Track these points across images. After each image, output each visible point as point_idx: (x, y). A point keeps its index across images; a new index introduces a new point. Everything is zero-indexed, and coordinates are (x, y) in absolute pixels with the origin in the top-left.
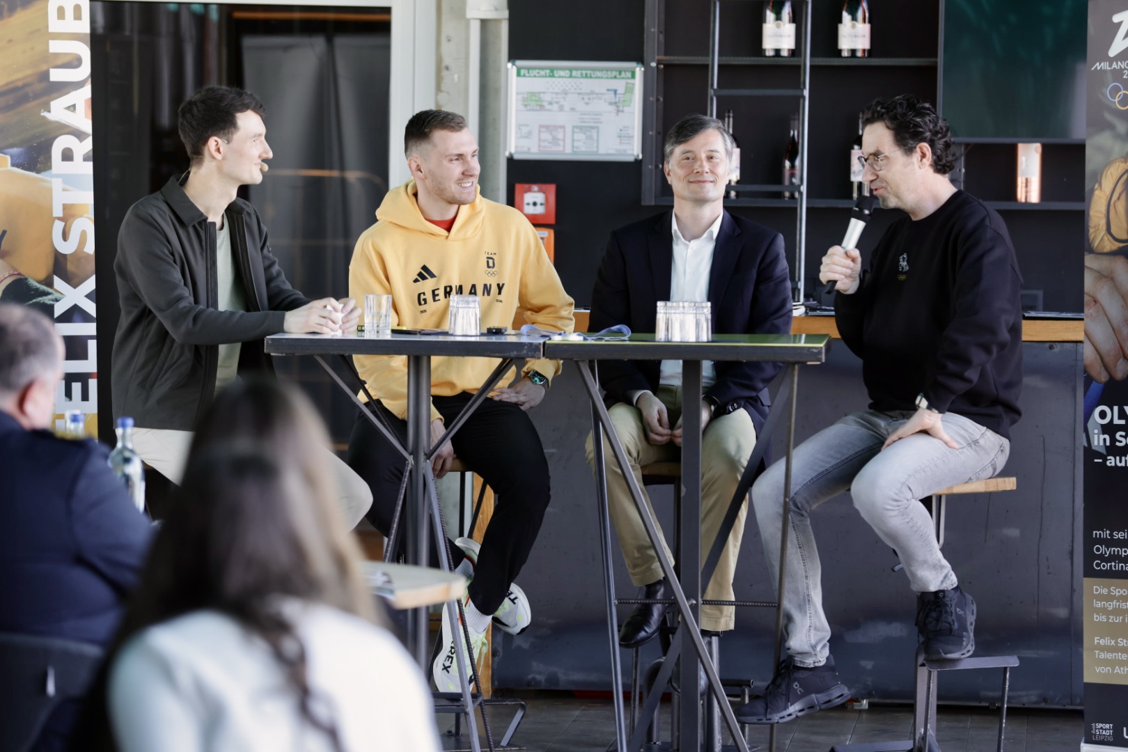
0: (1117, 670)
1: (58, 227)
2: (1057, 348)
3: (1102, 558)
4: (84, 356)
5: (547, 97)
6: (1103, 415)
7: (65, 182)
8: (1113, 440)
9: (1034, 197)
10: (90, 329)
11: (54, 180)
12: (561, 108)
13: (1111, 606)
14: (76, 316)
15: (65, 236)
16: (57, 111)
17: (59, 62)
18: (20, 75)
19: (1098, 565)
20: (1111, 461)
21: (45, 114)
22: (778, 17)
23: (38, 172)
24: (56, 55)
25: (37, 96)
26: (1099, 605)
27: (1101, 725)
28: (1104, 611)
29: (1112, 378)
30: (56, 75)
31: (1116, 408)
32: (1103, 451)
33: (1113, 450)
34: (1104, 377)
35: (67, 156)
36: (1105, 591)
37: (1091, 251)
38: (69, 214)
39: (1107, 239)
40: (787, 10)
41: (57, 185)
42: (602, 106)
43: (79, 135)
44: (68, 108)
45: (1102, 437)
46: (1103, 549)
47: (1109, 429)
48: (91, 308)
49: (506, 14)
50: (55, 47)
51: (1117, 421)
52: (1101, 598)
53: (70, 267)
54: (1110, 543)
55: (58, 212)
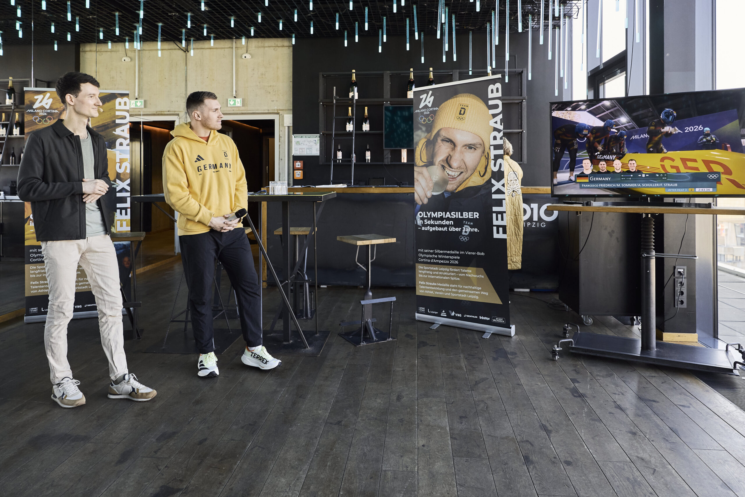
0: (426, 291)
1: (118, 165)
2: (409, 195)
3: (421, 257)
4: (126, 202)
5: (301, 142)
6: (421, 214)
7: (120, 152)
8: (424, 222)
9: (405, 161)
10: (128, 194)
11: (117, 151)
12: (304, 144)
13: (424, 272)
14: (123, 191)
15: (120, 168)
16: (118, 131)
17: (119, 117)
18: (106, 121)
19: (420, 260)
20: (423, 229)
21: (114, 132)
22: (350, 123)
23: (112, 149)
24: (118, 116)
25: (111, 127)
26: (420, 272)
27: (421, 308)
28: (422, 274)
29: (423, 204)
30: (118, 121)
31: (424, 212)
32: (421, 226)
33: (424, 225)
34: (421, 203)
35: (121, 144)
36: (422, 268)
37: (416, 166)
38: (122, 161)
39: (421, 162)
40: (351, 122)
41: (117, 153)
42: (312, 144)
43: (125, 138)
44: (122, 131)
45: (420, 221)
46: (421, 255)
47: (423, 219)
48: (128, 188)
49: (292, 125)
50: (117, 113)
51: (425, 216)
52: (421, 269)
53: (122, 176)
54: (423, 253)
55: (118, 160)
